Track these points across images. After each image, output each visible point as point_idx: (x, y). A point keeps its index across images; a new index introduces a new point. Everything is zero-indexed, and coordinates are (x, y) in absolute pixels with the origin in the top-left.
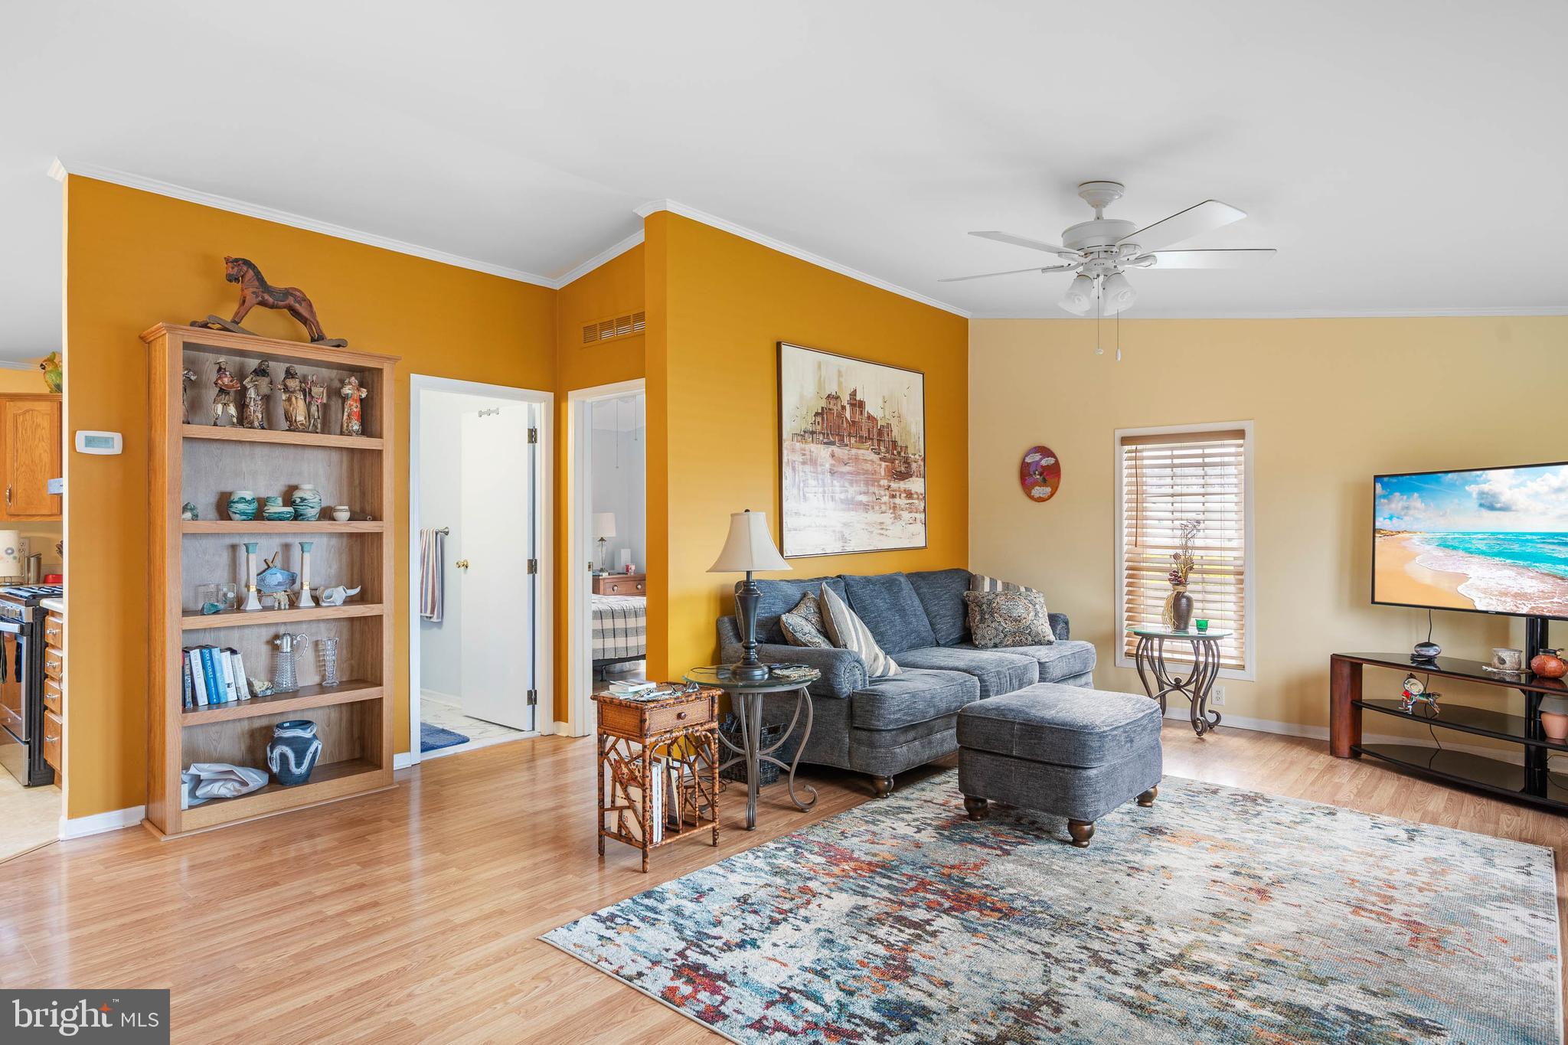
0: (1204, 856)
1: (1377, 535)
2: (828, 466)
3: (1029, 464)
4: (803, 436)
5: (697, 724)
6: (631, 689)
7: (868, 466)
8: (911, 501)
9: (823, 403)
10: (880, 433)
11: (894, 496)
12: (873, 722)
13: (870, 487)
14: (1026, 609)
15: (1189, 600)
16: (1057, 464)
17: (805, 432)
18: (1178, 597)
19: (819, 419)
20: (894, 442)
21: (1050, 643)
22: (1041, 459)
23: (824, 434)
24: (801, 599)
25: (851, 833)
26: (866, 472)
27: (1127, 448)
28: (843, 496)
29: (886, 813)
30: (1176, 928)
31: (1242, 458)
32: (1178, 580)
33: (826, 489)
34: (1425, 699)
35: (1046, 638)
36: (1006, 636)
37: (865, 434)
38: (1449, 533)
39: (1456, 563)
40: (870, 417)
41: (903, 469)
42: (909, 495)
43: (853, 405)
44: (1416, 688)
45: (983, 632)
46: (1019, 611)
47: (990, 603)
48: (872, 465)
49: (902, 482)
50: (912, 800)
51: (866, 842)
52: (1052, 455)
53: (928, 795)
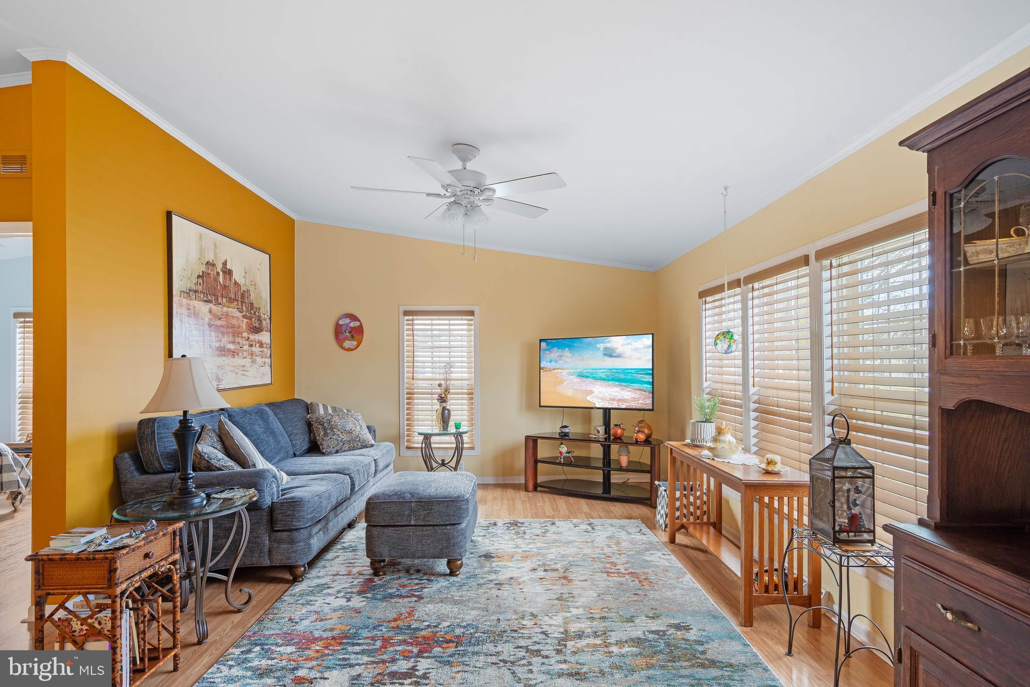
0: (524, 565)
1: (541, 371)
2: (207, 320)
3: (341, 325)
4: (189, 293)
5: (162, 560)
6: (83, 540)
7: (235, 322)
8: (262, 349)
9: (203, 268)
10: (243, 296)
11: (251, 346)
12: (294, 523)
13: (236, 338)
14: (354, 424)
15: (449, 411)
16: (361, 327)
17: (190, 290)
18: (444, 409)
19: (200, 281)
20: (252, 304)
21: (372, 446)
22: (350, 322)
23: (204, 294)
24: (202, 431)
25: (297, 617)
26: (233, 326)
27: (406, 318)
28: (217, 345)
29: (312, 593)
30: (550, 614)
31: (472, 327)
32: (442, 400)
33: (206, 338)
34: (568, 455)
35: (370, 443)
36: (344, 444)
37: (233, 296)
38: (584, 369)
39: (587, 385)
40: (236, 283)
41: (257, 325)
42: (261, 345)
43: (224, 272)
44: (564, 449)
45: (326, 443)
46: (350, 426)
47: (329, 422)
48: (237, 321)
49: (257, 335)
50: (323, 577)
51: (316, 621)
52: (358, 320)
53: (334, 570)
